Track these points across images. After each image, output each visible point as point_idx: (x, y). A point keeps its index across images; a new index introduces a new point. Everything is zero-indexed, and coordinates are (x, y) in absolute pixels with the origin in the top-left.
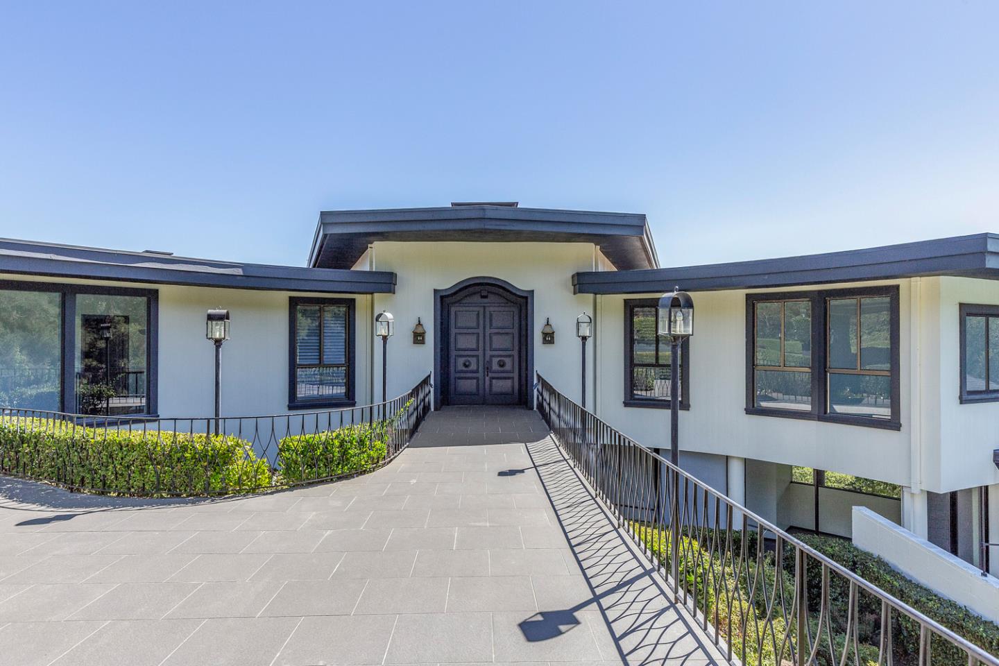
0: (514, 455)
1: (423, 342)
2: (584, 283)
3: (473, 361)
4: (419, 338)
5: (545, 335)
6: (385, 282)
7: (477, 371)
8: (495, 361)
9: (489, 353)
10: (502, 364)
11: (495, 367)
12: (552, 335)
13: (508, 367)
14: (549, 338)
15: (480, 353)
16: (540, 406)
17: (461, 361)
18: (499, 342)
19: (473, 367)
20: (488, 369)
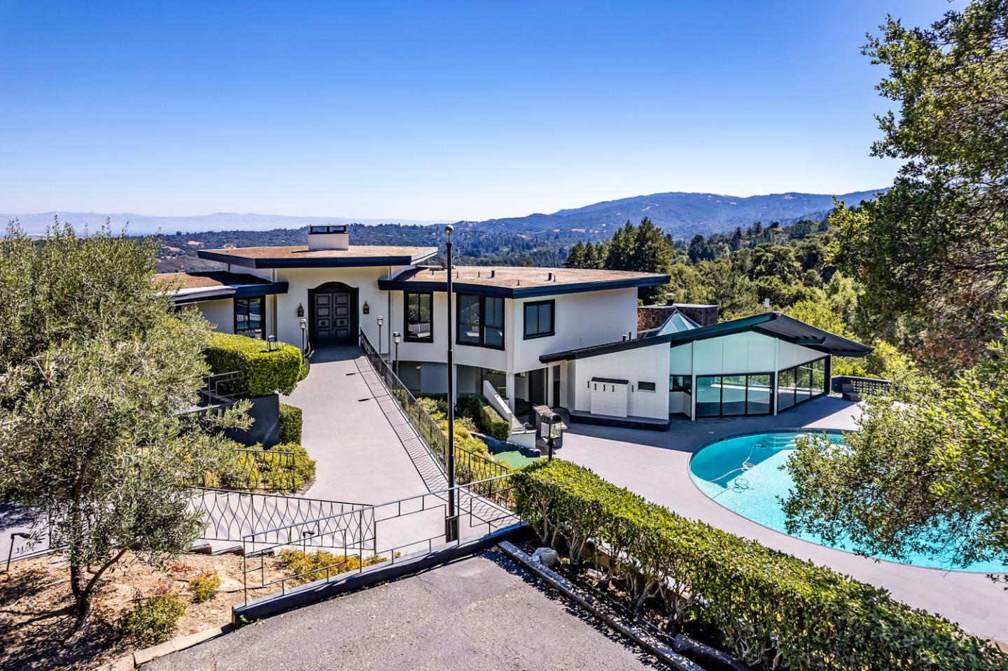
0: (349, 365)
1: (303, 316)
2: (384, 285)
3: (327, 321)
4: (300, 313)
5: (364, 310)
6: (283, 287)
7: (329, 327)
8: (339, 321)
9: (335, 317)
10: (342, 322)
11: (338, 324)
12: (368, 309)
13: (345, 324)
14: (366, 311)
15: (330, 317)
16: (362, 345)
17: (320, 322)
18: (341, 311)
19: (327, 324)
20: (334, 324)
